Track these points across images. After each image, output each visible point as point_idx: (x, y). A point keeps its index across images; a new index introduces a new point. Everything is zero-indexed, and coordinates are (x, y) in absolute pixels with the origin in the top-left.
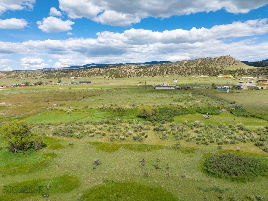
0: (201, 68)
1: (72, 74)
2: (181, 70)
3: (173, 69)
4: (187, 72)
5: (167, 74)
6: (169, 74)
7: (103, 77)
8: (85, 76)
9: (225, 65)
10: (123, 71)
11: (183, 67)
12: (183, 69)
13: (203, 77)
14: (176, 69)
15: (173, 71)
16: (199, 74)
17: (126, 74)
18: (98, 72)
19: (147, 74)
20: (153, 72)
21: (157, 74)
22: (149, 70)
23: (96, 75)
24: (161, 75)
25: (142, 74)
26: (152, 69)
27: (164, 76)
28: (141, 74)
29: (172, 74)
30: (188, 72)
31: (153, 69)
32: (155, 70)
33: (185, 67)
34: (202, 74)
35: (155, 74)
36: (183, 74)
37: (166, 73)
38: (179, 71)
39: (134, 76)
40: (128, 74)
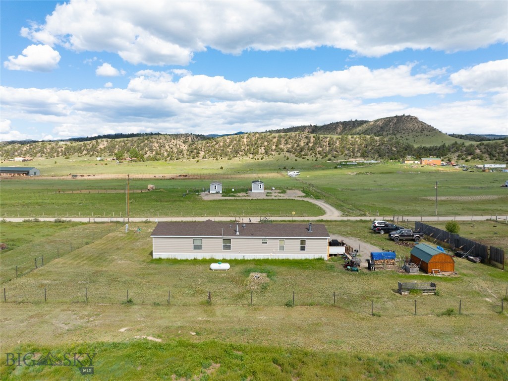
0: (353, 139)
1: (25, 149)
2: (302, 144)
3: (283, 141)
4: (318, 149)
5: (266, 153)
6: (272, 154)
7: (99, 158)
8: (55, 155)
9: (403, 136)
10: (157, 145)
11: (307, 137)
12: (306, 141)
13: (365, 162)
14: (289, 141)
15: (282, 146)
16: (350, 156)
17: (162, 151)
18: (93, 145)
19: (214, 151)
20: (231, 148)
21: (241, 153)
22: (221, 144)
23: (85, 152)
24: (251, 156)
25: (202, 154)
26: (228, 140)
27: (260, 158)
28: (198, 153)
29: (279, 154)
30: (321, 149)
31: (232, 141)
32: (235, 142)
33: (312, 137)
34: (359, 154)
35: (236, 152)
36: (309, 153)
37: (263, 151)
38: (297, 146)
39: (181, 156)
40: (167, 151)
